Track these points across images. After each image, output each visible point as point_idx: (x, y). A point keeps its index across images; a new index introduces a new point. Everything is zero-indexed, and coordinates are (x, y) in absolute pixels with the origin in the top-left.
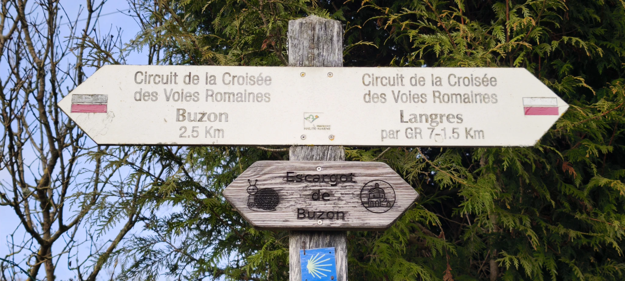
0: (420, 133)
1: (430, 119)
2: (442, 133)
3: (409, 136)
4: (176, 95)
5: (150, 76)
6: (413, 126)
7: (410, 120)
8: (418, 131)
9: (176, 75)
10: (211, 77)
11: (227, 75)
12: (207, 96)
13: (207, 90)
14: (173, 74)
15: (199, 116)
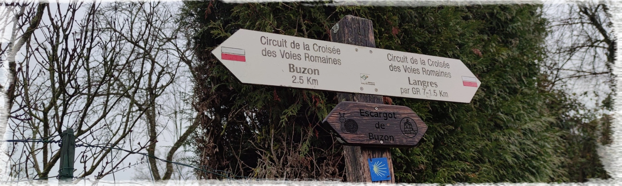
0: (419, 91)
1: (422, 84)
2: (429, 92)
3: (414, 92)
4: (287, 54)
5: (270, 40)
6: (416, 87)
7: (414, 83)
8: (418, 90)
9: (285, 42)
10: (306, 45)
11: (315, 45)
12: (306, 57)
13: (305, 54)
14: (284, 41)
15: (302, 70)
